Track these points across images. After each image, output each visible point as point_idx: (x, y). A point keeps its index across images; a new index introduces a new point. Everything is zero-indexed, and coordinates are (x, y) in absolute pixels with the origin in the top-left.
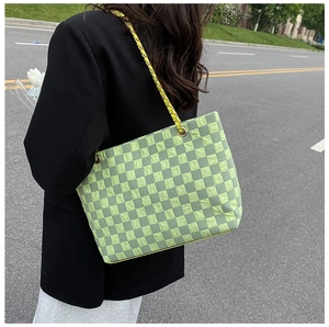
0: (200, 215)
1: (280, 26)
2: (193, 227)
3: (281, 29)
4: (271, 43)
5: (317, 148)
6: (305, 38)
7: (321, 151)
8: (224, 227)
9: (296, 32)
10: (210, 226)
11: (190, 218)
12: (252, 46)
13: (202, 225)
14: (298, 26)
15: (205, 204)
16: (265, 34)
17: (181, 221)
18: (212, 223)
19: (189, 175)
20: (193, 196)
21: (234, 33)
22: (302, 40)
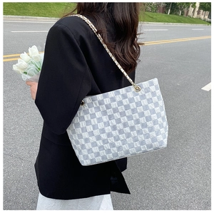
1: (185, 10)
3: (186, 12)
4: (179, 22)
5: (206, 88)
6: (202, 17)
7: (208, 90)
9: (196, 13)
12: (166, 24)
14: (197, 9)
16: (175, 16)
21: (155, 17)
22: (200, 19)
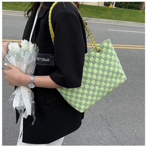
0: (114, 80)
2: (113, 85)
8: (123, 81)
10: (118, 82)
11: (111, 83)
13: (115, 83)
15: (115, 75)
17: (108, 85)
18: (118, 81)
19: (107, 66)
20: (110, 74)
